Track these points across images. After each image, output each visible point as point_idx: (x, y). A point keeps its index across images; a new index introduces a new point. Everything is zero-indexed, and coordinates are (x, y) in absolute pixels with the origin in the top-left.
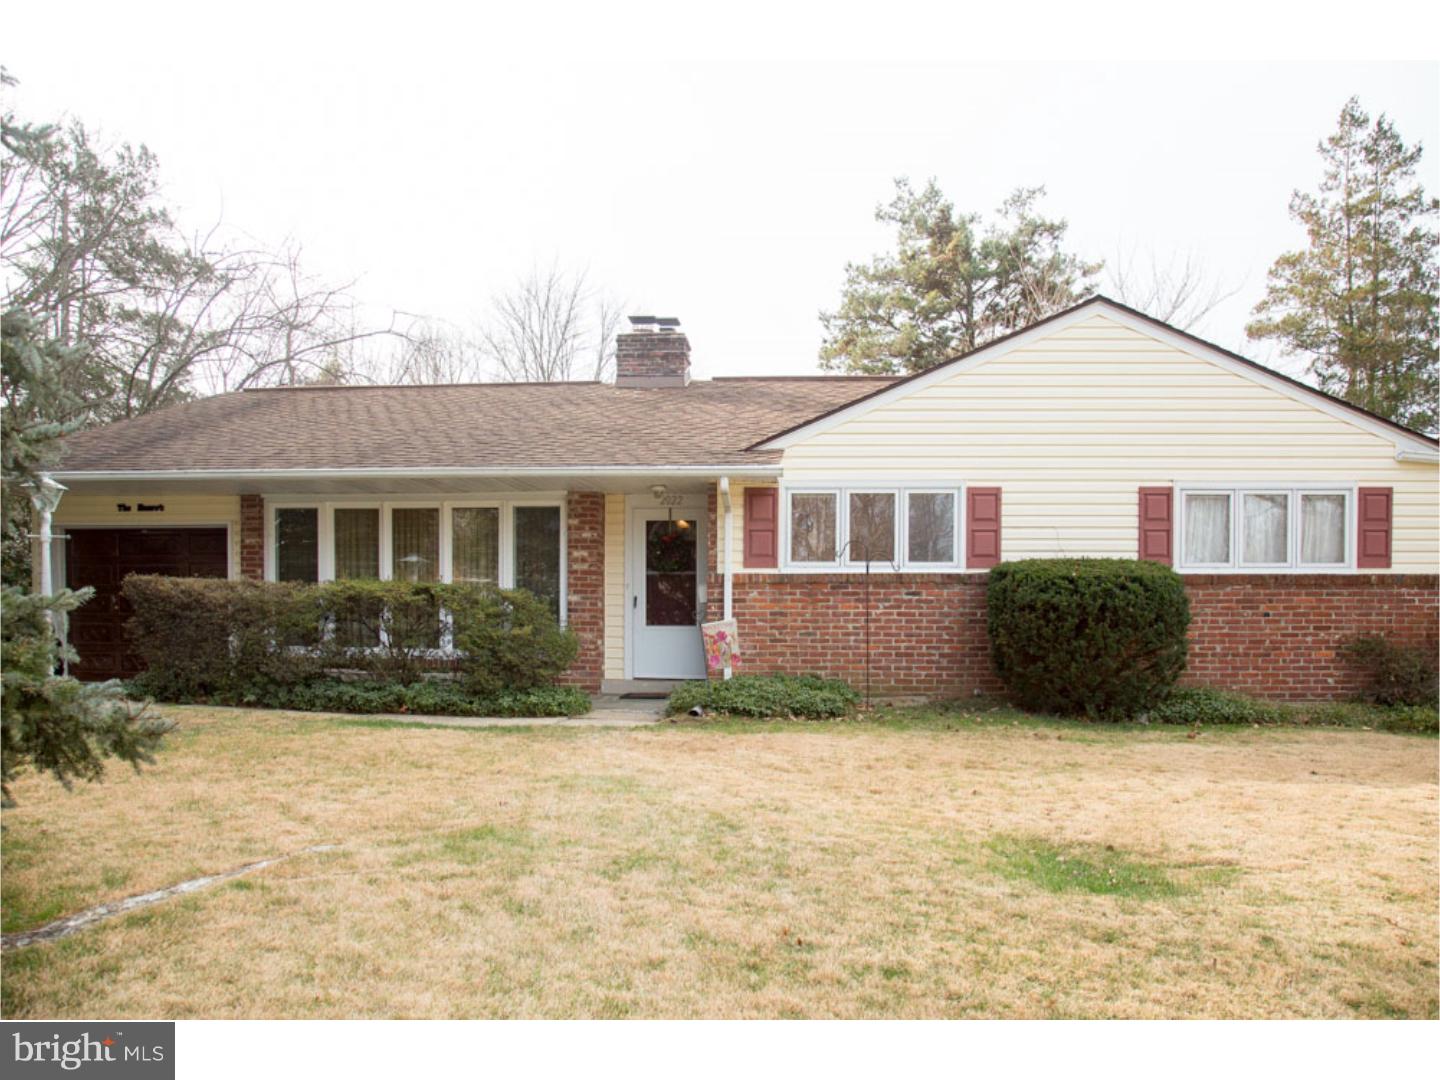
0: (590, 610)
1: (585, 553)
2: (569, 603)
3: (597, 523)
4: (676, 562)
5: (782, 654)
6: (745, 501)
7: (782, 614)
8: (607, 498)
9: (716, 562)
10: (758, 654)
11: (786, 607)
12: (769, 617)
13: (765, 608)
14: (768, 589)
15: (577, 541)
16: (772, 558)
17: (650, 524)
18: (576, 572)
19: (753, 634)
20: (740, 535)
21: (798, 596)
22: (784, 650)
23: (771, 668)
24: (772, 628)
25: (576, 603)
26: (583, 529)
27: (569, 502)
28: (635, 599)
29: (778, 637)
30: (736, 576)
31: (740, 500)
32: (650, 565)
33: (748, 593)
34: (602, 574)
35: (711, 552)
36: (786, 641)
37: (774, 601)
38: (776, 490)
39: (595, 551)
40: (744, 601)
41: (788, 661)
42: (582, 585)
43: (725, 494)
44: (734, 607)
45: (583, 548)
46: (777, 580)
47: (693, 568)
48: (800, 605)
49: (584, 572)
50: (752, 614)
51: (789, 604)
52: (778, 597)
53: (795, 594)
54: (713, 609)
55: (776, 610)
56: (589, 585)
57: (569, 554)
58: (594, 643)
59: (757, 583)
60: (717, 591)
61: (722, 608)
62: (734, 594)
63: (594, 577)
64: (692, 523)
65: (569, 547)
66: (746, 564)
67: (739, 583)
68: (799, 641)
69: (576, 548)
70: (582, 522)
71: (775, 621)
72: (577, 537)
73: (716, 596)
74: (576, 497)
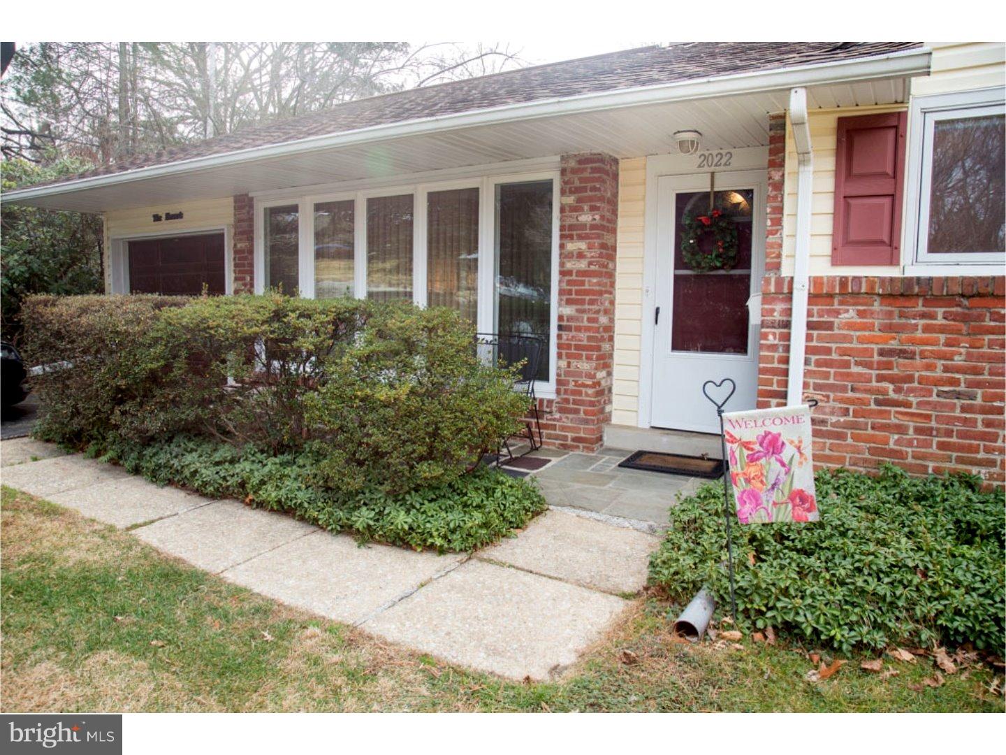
0: (588, 329)
1: (582, 245)
2: (560, 318)
3: (602, 199)
4: (718, 256)
5: (900, 429)
6: (839, 141)
7: (902, 353)
8: (622, 164)
9: (779, 256)
10: (853, 426)
11: (913, 342)
12: (876, 358)
13: (870, 340)
14: (877, 306)
15: (571, 227)
16: (888, 248)
17: (682, 199)
18: (569, 273)
19: (844, 389)
20: (827, 204)
21: (940, 321)
22: (905, 421)
23: (872, 451)
24: (881, 378)
25: (570, 319)
26: (581, 209)
27: (563, 172)
28: (657, 310)
29: (892, 395)
30: (816, 282)
31: (830, 142)
32: (679, 264)
33: (837, 313)
34: (611, 275)
35: (771, 239)
36: (907, 405)
37: (889, 328)
38: (901, 117)
39: (597, 242)
40: (830, 326)
41: (910, 444)
42: (578, 292)
43: (799, 124)
44: (809, 338)
45: (581, 238)
46: (899, 289)
47: (748, 265)
48: (942, 337)
49: (581, 273)
50: (844, 352)
51: (919, 334)
52: (896, 321)
53: (932, 316)
54: (771, 340)
55: (894, 344)
56: (587, 292)
57: (562, 246)
58: (593, 376)
59: (856, 294)
60: (779, 307)
61: (787, 337)
62: (810, 314)
63: (595, 280)
64: (748, 194)
65: (562, 237)
66: (836, 260)
67: (820, 295)
68: (935, 406)
69: (571, 237)
70: (579, 200)
71: (888, 366)
72: (573, 221)
73: (777, 316)
74: (573, 164)
